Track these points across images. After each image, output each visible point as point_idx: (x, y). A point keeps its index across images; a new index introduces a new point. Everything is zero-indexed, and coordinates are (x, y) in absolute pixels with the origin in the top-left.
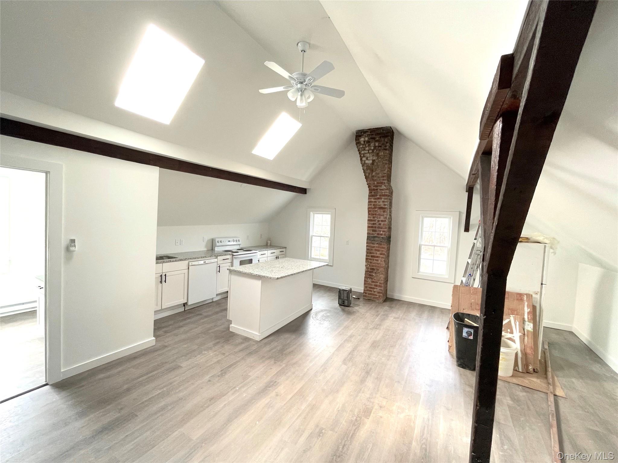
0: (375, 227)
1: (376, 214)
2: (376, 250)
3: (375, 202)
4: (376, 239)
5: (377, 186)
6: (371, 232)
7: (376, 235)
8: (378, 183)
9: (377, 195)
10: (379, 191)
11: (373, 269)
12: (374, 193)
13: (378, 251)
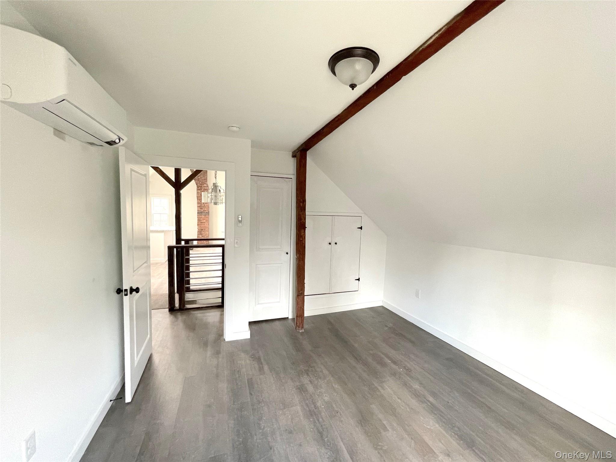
0: (202, 207)
2: (203, 219)
4: (203, 213)
5: (201, 184)
6: (200, 209)
7: (203, 211)
10: (203, 187)
11: (202, 230)
12: (200, 188)
13: (205, 219)
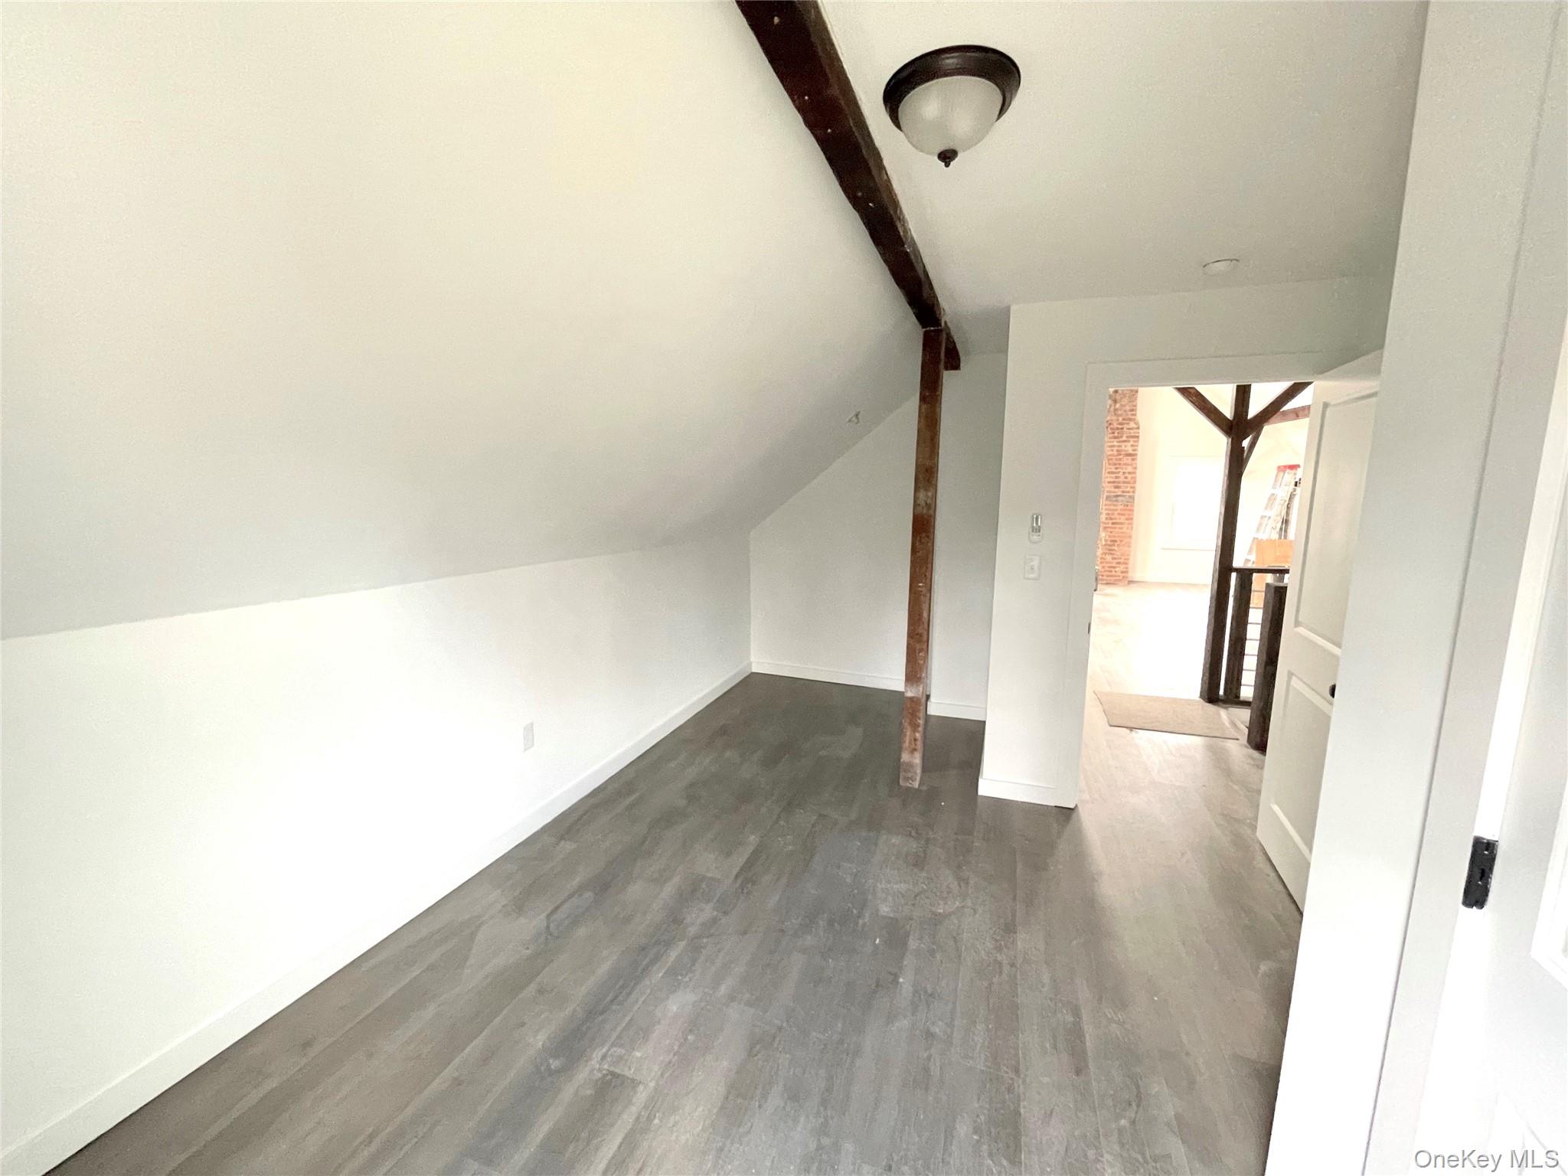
0: (1119, 483)
1: (1120, 464)
2: (1119, 514)
3: (1120, 446)
4: (1120, 499)
5: (1120, 424)
6: (1113, 489)
8: (1124, 419)
9: (1122, 437)
10: (1125, 430)
11: (1116, 541)
12: (1118, 433)
13: (1123, 515)
